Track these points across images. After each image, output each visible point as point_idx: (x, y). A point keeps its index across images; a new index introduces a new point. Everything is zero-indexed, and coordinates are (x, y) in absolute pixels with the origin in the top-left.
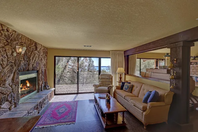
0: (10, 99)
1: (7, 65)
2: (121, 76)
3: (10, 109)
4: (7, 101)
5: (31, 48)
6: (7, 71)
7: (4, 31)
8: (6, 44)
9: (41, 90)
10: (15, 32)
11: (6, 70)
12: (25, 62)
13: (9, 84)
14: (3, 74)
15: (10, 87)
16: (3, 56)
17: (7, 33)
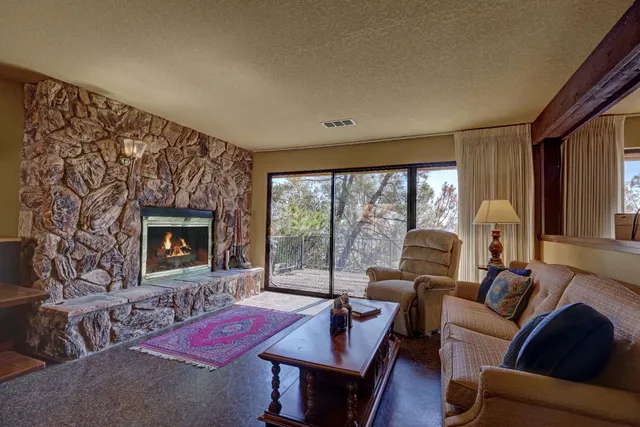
0: (108, 265)
1: (104, 184)
2: (496, 238)
3: (108, 288)
4: (100, 266)
5: (185, 151)
6: (101, 198)
7: (97, 108)
8: (100, 135)
9: (224, 268)
10: (131, 108)
11: (99, 195)
12: (162, 183)
13: (109, 229)
14: (90, 203)
15: (111, 238)
16: (90, 162)
17: (105, 113)
